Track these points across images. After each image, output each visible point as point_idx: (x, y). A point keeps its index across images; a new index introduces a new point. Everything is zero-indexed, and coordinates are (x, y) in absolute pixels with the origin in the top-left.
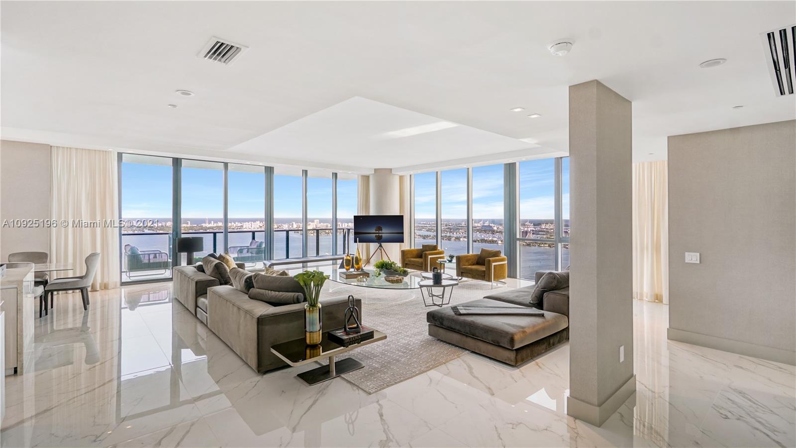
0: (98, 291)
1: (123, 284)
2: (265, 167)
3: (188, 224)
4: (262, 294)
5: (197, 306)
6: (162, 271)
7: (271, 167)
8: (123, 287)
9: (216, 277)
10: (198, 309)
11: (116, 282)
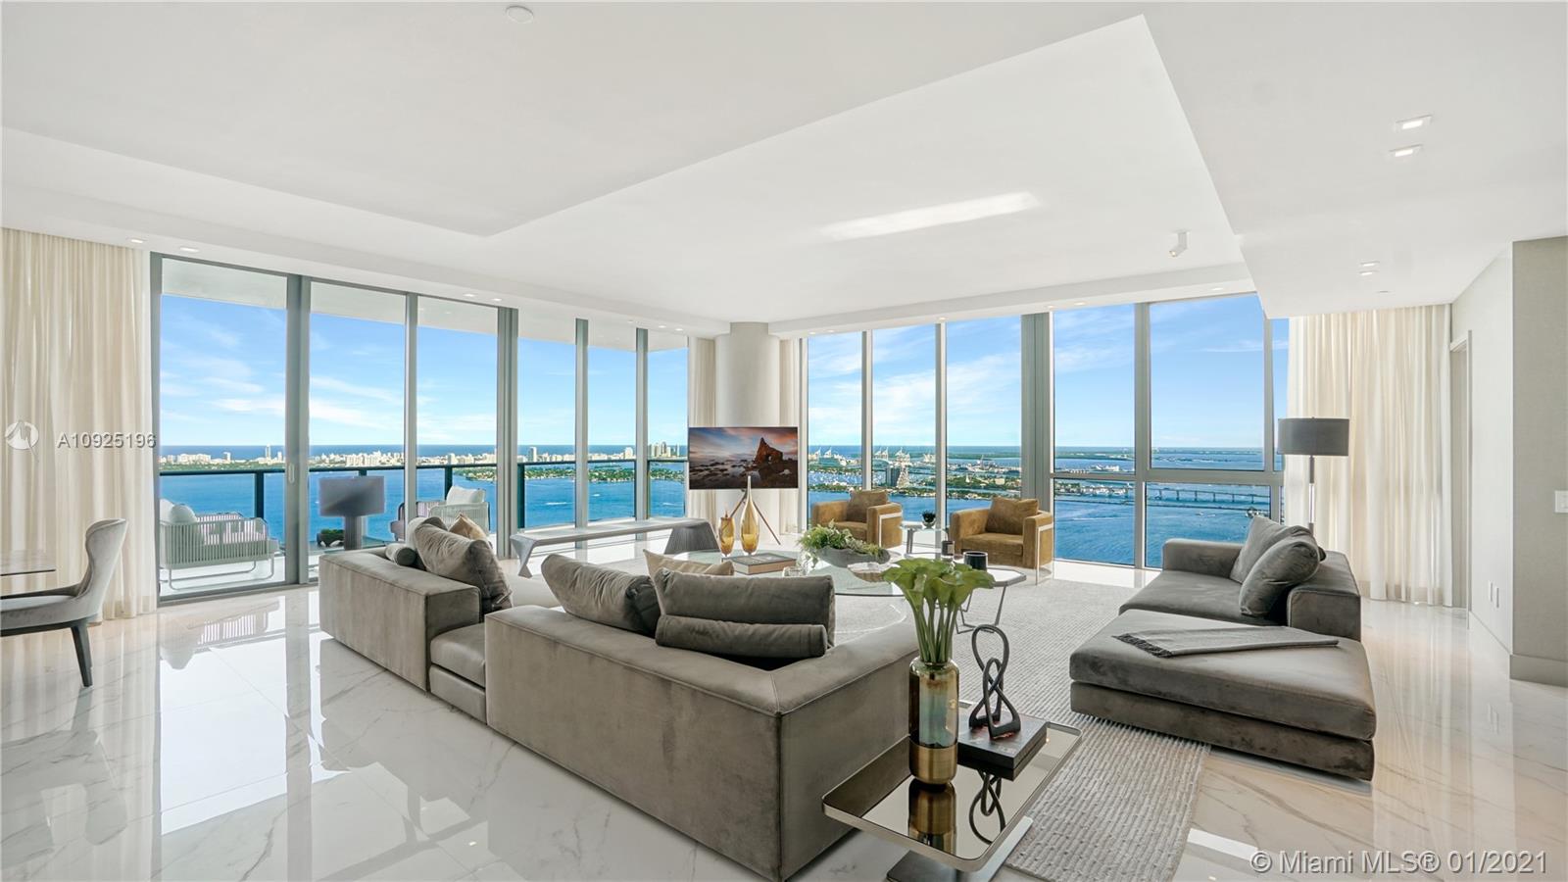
0: (99, 624)
1: (164, 601)
2: (498, 307)
3: (226, 458)
4: (704, 633)
5: (429, 663)
6: (247, 566)
7: (511, 309)
8: (162, 609)
9: (470, 580)
10: (434, 671)
11: (147, 598)
